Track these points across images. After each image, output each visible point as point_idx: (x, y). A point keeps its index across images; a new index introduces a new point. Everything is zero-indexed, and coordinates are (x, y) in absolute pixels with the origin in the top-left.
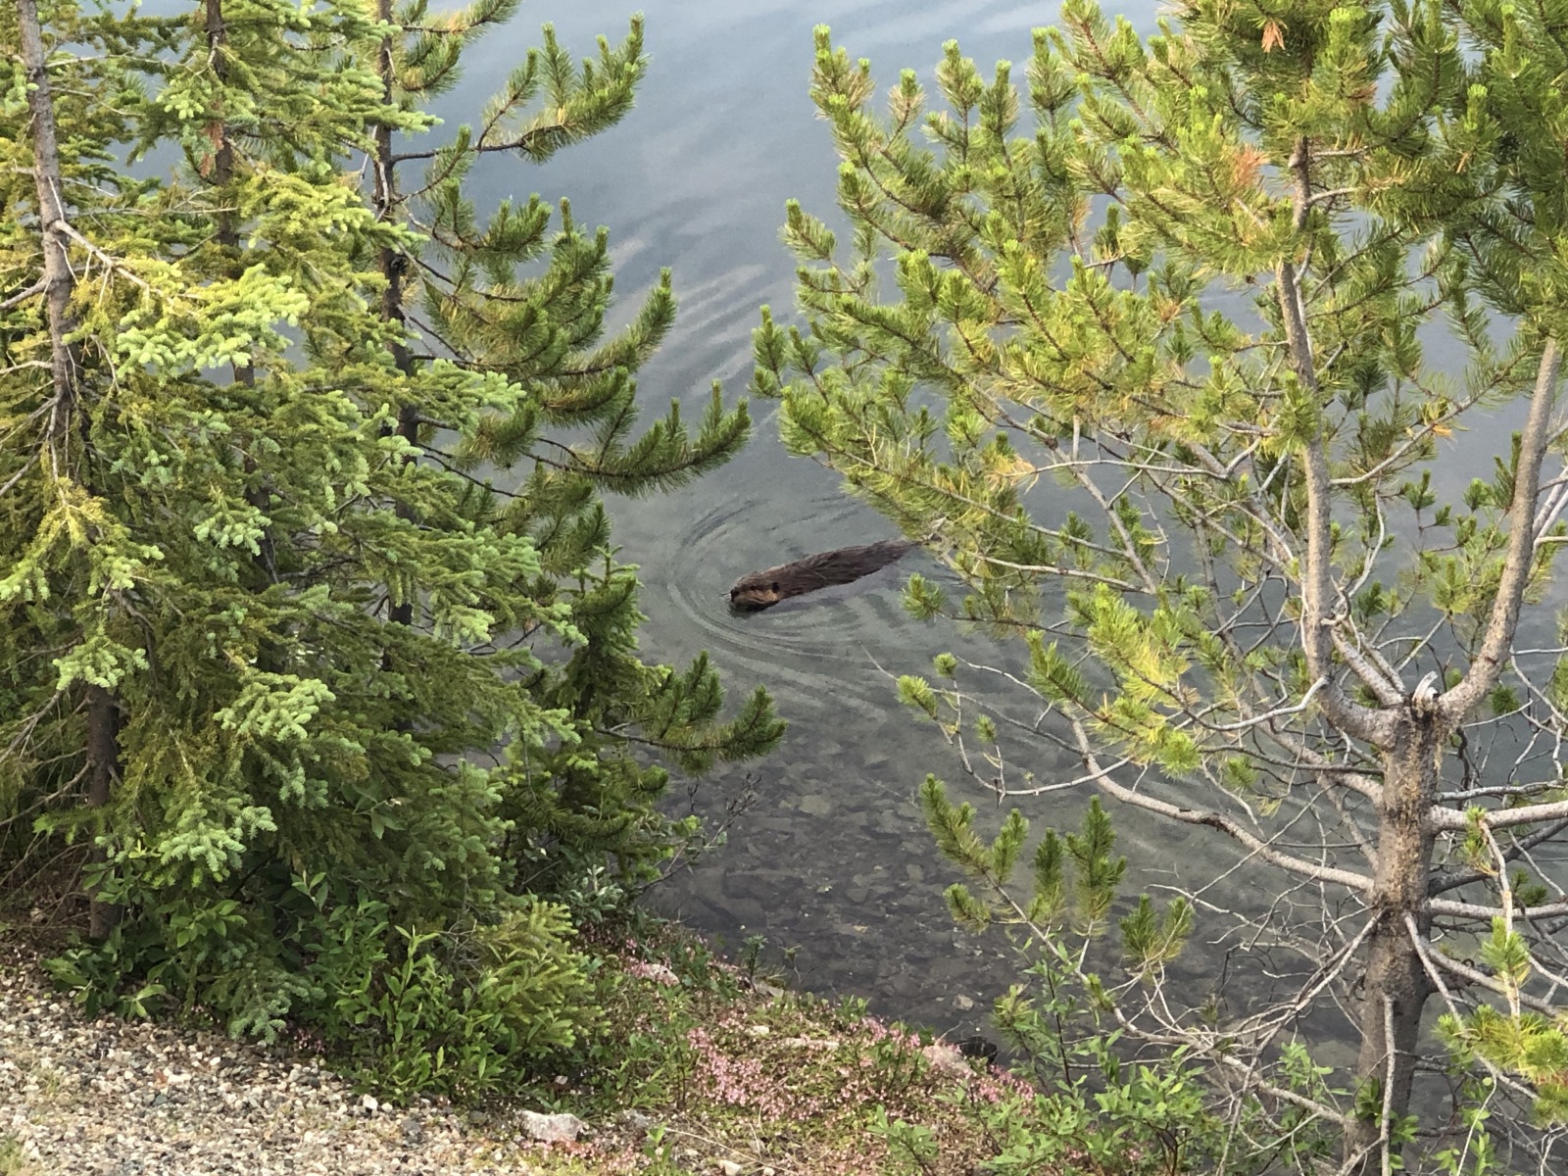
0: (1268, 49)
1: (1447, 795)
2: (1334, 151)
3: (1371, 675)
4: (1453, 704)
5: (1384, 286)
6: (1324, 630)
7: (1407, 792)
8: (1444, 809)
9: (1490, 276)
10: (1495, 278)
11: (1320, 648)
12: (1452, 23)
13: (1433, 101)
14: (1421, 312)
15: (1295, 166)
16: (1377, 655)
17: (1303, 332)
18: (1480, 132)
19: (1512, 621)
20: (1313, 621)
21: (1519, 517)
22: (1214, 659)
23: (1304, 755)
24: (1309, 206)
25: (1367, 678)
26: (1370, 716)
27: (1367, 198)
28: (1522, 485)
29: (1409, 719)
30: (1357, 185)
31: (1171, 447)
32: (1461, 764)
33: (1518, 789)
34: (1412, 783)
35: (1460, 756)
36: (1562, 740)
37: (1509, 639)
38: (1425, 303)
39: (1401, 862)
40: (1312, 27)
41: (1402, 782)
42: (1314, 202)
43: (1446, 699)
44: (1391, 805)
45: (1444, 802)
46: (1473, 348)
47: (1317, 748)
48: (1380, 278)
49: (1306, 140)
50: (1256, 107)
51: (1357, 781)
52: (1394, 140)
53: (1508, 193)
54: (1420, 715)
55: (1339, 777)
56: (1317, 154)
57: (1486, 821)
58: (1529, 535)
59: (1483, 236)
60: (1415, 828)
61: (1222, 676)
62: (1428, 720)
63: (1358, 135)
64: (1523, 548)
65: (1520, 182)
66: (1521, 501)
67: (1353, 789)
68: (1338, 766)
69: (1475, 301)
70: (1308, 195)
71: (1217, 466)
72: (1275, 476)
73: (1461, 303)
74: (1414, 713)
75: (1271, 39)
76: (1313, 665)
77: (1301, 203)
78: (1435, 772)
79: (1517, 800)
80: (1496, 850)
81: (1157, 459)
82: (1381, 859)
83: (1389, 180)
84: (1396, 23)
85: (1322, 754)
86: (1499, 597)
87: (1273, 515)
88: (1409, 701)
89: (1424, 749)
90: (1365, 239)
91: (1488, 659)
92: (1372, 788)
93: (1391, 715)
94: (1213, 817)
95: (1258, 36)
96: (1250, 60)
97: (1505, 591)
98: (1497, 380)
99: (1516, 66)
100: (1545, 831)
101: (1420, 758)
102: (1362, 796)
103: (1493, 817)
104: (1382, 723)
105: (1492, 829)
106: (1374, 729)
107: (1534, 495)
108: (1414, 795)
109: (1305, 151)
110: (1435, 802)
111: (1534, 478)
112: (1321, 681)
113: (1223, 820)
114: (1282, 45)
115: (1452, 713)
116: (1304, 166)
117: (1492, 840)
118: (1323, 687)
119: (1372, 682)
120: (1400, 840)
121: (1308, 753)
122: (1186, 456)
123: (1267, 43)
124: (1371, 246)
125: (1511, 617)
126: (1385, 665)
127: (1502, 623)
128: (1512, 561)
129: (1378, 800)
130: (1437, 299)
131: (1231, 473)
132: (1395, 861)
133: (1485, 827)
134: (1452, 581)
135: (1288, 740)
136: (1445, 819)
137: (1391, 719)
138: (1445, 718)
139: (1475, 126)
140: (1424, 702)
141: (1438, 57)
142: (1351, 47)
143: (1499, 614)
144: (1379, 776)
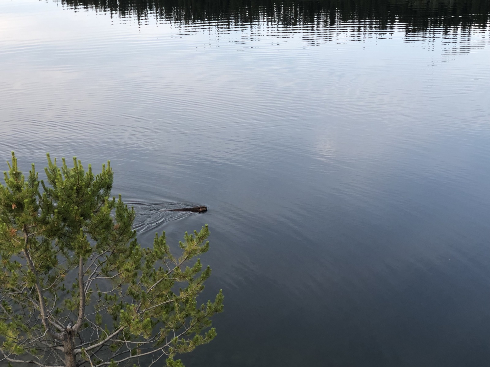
0: (14, 209)
1: (77, 346)
2: (31, 226)
3: (58, 326)
4: (75, 328)
5: (47, 250)
6: (46, 320)
7: (69, 348)
8: (77, 350)
9: (67, 244)
10: (68, 245)
11: (46, 323)
12: (50, 198)
13: (48, 213)
14: (56, 253)
15: (24, 230)
16: (58, 322)
17: (31, 262)
18: (58, 218)
19: (83, 310)
20: (44, 318)
21: (81, 290)
22: (25, 329)
23: (47, 345)
24: (28, 237)
25: (57, 327)
26: (59, 334)
27: (39, 234)
28: (80, 283)
29: (67, 333)
30: (37, 232)
31: (10, 289)
32: (80, 339)
33: (91, 342)
34: (69, 346)
35: (79, 338)
36: (99, 331)
37: (83, 313)
38: (57, 251)
39: (70, 362)
40: (22, 203)
41: (67, 346)
42: (29, 237)
43: (73, 328)
44: (66, 351)
45: (77, 348)
46: (66, 258)
47: (50, 343)
48: (46, 248)
49: (25, 225)
50: (14, 220)
51: (59, 348)
52: (42, 222)
53: (66, 229)
54: (69, 332)
55: (55, 348)
56: (28, 227)
57: (85, 350)
58: (84, 293)
59: (64, 237)
60: (71, 355)
61: (28, 333)
62: (70, 333)
63: (35, 223)
64: (83, 295)
65: (69, 226)
66: (81, 286)
67: (58, 350)
68: (55, 345)
69: (66, 250)
70: (27, 235)
71: (19, 291)
72: (32, 291)
73: (63, 250)
74: (67, 332)
75: (14, 207)
76: (45, 327)
77: (26, 237)
78: (74, 343)
79: (91, 344)
80: (88, 355)
81: (7, 292)
82: (66, 362)
83: (42, 230)
84: (40, 199)
85: (50, 344)
86: (80, 306)
87: (32, 298)
88: (66, 329)
89: (71, 338)
90: (41, 241)
91: (80, 318)
92: (62, 349)
93: (63, 333)
94: (32, 361)
95: (11, 206)
96: (11, 211)
97: (81, 304)
98: (72, 264)
99: (63, 204)
100: (98, 349)
101: (70, 340)
102: (60, 350)
103: (86, 349)
104: (61, 335)
105: (87, 351)
106: (60, 337)
107: (83, 285)
108: (70, 348)
109: (25, 227)
110: (75, 349)
111: (82, 281)
112: (47, 329)
113: (34, 361)
114: (16, 207)
115: (75, 330)
116: (25, 230)
117: (87, 354)
118: (48, 331)
119: (58, 327)
120: (69, 358)
121: (48, 344)
122: (13, 290)
123: (13, 207)
124: (43, 243)
125: (83, 309)
126: (60, 323)
127: (82, 311)
128: (81, 298)
129: (63, 351)
130: (59, 250)
131: (23, 292)
132: (69, 362)
133: (85, 351)
134: (70, 304)
135: (43, 343)
136: (77, 351)
137: (63, 334)
138: (74, 331)
139: (57, 217)
140: (69, 329)
141: (48, 205)
142: (30, 206)
143: (81, 309)
144: (63, 346)
